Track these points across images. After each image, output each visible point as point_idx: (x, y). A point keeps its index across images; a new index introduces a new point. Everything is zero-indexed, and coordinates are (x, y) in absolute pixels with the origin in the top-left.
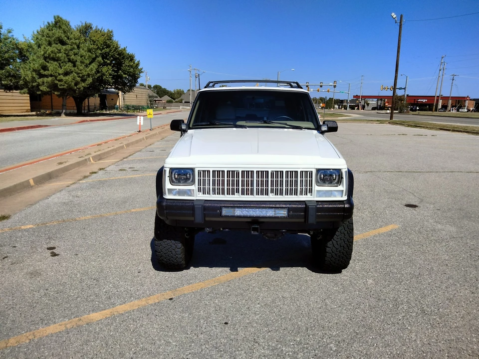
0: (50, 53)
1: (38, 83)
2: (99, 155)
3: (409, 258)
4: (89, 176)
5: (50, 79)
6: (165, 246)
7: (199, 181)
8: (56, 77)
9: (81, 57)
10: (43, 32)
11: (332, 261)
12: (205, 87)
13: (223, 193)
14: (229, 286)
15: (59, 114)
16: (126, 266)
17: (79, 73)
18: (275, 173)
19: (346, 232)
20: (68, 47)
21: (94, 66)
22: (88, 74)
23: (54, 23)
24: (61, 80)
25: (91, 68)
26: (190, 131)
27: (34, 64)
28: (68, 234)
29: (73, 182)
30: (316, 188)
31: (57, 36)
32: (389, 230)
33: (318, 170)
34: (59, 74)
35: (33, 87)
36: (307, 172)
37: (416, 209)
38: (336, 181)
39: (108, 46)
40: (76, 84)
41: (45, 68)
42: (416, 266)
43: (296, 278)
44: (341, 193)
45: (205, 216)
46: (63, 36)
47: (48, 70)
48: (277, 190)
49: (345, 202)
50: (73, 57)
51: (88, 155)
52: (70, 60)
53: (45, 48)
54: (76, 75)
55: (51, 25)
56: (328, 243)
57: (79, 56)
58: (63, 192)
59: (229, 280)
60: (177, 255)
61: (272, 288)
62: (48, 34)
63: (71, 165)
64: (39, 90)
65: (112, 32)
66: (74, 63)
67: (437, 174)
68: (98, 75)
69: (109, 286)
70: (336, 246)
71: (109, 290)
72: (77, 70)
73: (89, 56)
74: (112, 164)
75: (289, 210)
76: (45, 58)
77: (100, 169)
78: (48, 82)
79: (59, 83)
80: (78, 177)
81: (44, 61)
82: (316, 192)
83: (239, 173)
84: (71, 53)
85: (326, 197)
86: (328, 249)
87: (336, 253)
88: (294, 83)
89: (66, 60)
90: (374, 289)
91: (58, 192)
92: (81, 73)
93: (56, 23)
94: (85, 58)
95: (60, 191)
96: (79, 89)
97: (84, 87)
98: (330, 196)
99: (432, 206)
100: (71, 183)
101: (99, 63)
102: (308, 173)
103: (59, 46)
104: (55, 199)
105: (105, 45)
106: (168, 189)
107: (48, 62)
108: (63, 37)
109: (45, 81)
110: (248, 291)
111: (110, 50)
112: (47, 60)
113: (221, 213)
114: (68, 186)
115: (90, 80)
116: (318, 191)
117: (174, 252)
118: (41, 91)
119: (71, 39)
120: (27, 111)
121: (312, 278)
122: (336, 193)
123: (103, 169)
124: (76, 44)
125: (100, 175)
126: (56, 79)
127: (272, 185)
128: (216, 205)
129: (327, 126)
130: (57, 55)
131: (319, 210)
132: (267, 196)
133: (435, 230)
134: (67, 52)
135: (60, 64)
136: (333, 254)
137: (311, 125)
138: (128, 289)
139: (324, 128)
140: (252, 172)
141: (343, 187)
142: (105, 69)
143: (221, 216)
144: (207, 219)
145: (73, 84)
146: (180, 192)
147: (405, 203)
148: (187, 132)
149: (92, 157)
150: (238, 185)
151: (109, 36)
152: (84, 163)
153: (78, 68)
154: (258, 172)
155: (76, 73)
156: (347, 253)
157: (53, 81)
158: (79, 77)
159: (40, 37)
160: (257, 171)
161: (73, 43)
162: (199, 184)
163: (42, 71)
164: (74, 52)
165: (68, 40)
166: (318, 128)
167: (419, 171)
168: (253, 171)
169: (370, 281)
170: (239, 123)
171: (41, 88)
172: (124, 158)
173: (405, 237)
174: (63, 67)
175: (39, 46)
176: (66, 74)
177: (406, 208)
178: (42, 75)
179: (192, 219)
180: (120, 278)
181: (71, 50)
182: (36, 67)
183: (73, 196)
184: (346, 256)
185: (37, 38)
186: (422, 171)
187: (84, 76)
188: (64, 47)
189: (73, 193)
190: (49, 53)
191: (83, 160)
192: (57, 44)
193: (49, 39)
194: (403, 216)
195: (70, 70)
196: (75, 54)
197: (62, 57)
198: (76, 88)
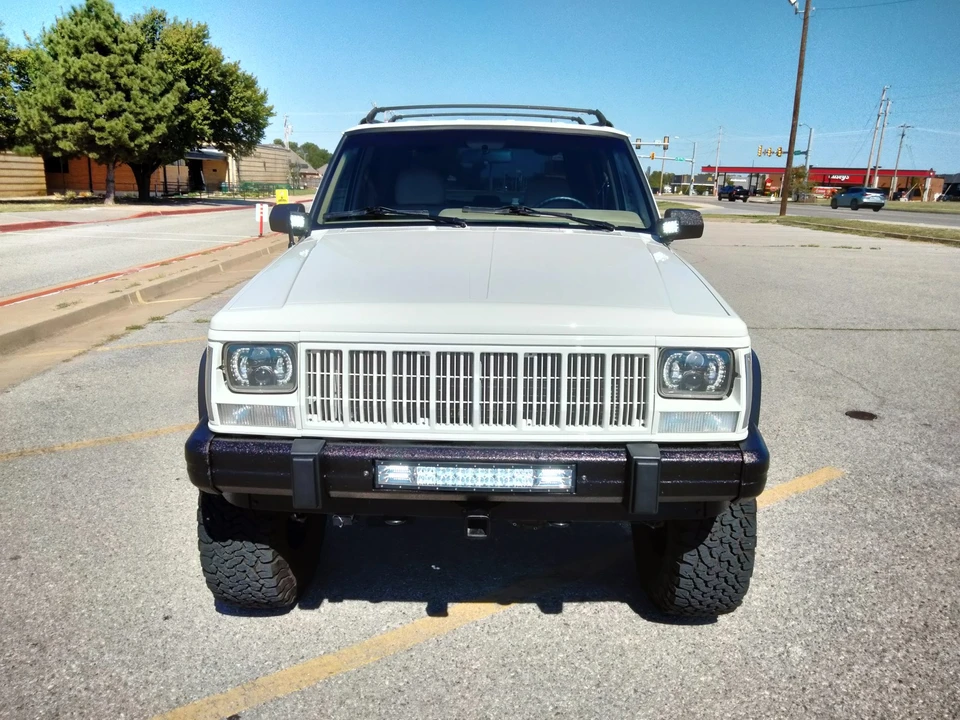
0: (78, 71)
1: (55, 133)
2: (159, 287)
3: (887, 569)
4: (123, 335)
5: (79, 125)
6: (226, 556)
7: (311, 380)
8: (91, 122)
9: (143, 79)
10: (63, 28)
11: (693, 597)
12: (364, 122)
13: (382, 418)
14: (406, 668)
15: (99, 200)
16: (136, 597)
17: (137, 114)
18: (536, 358)
19: (736, 523)
20: (114, 59)
21: (171, 100)
22: (158, 115)
23: (85, 7)
24: (101, 129)
25: (164, 104)
26: (316, 234)
27: (43, 95)
28: (18, 493)
29: (81, 350)
30: (658, 404)
31: (91, 35)
32: (822, 483)
33: (665, 353)
34: (98, 116)
35: (45, 142)
36: (633, 356)
37: (875, 422)
38: (717, 384)
39: (197, 57)
40: (134, 136)
41: (67, 103)
42: (910, 597)
43: (594, 639)
44: (730, 420)
45: (325, 486)
46: (103, 34)
47: (74, 108)
48: (541, 409)
49: (741, 445)
50: (124, 80)
51: (132, 286)
52: (119, 87)
53: (65, 61)
54: (131, 116)
55: (79, 12)
56: (685, 555)
57: (137, 77)
58: (48, 377)
59: (409, 645)
60: (262, 581)
61: (527, 677)
62: (71, 32)
63: (88, 310)
64: (57, 149)
65: (206, 26)
66: (127, 92)
67: (904, 334)
68: (181, 118)
69: (70, 668)
70: (708, 560)
71: (65, 683)
72: (134, 107)
73: (162, 79)
74: (184, 308)
75: (579, 469)
76: (69, 83)
77: (153, 319)
78: (76, 133)
79: (98, 135)
80: (98, 337)
81: (65, 88)
82: (657, 416)
83: (428, 358)
84: (121, 71)
85: (687, 430)
86: (683, 569)
87: (707, 578)
88: (590, 112)
89: (112, 86)
90: (811, 680)
91: (38, 375)
92: (144, 114)
93: (90, 8)
94: (150, 82)
95: (44, 372)
96: (139, 146)
97: (151, 144)
98: (700, 430)
99: (910, 416)
100: (76, 351)
101: (181, 92)
102: (636, 359)
103: (96, 57)
104: (24, 393)
105: (189, 54)
106: (219, 405)
107: (73, 90)
108: (102, 37)
109: (69, 131)
110: (457, 688)
111: (202, 65)
112: (72, 86)
113: (374, 477)
114: (67, 361)
115: (161, 129)
116: (665, 415)
117: (252, 573)
118: (61, 150)
119: (121, 42)
120: (40, 193)
121: (637, 641)
122: (718, 420)
123: (158, 319)
124: (130, 51)
125: (151, 335)
126: (92, 128)
127: (528, 396)
128: (359, 454)
129: (679, 220)
130: (92, 77)
131: (665, 470)
132: (511, 427)
133: (933, 485)
134: (112, 70)
135: (97, 95)
136: (699, 582)
137: (634, 219)
138: (120, 680)
139: (670, 227)
140: (469, 356)
141: (737, 403)
142: (193, 106)
143: (374, 487)
144: (334, 494)
145: (126, 136)
146: (253, 415)
147: (845, 406)
148: (307, 235)
149: (140, 291)
150: (425, 394)
151: (201, 35)
152: (120, 303)
153: (135, 104)
154: (485, 356)
155: (131, 113)
156: (736, 577)
157: (84, 131)
158: (139, 121)
159: (55, 37)
160: (482, 354)
161: (125, 50)
162: (312, 390)
163: (62, 111)
164: (127, 70)
165: (114, 46)
166: (653, 227)
167: (861, 326)
168: (472, 354)
169: (797, 651)
170: (446, 213)
171: (62, 144)
172: (213, 294)
173: (864, 505)
174: (104, 101)
175: (55, 57)
176: (112, 114)
177: (850, 420)
178: (62, 117)
179: (287, 492)
180: (108, 640)
181: (122, 65)
182: (49, 101)
183: (69, 386)
184: (733, 587)
185: (51, 41)
186: (868, 327)
187: (148, 119)
188: (105, 60)
189: (74, 379)
190: (75, 72)
191: (118, 299)
192: (91, 52)
193: (75, 42)
194: (847, 443)
195: (120, 106)
196: (131, 74)
197: (102, 79)
198: (132, 145)
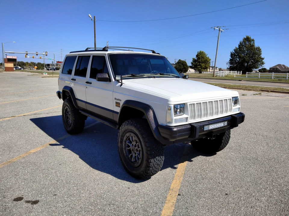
13: (201, 117)
33: (233, 98)
75: (228, 121)
83: (207, 103)
106: (174, 120)
113: (204, 129)
116: (234, 109)
141: (240, 106)
150: (207, 111)
168: (213, 101)
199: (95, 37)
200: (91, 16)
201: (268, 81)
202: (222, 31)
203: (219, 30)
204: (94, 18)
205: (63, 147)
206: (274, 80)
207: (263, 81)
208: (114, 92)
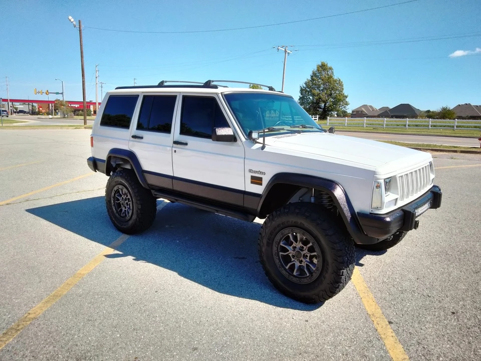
106: (386, 203)
199: (82, 57)
200: (72, 20)
201: (359, 130)
202: (289, 53)
203: (286, 51)
204: (79, 23)
205: (134, 258)
206: (368, 128)
207: (353, 130)
208: (248, 159)
